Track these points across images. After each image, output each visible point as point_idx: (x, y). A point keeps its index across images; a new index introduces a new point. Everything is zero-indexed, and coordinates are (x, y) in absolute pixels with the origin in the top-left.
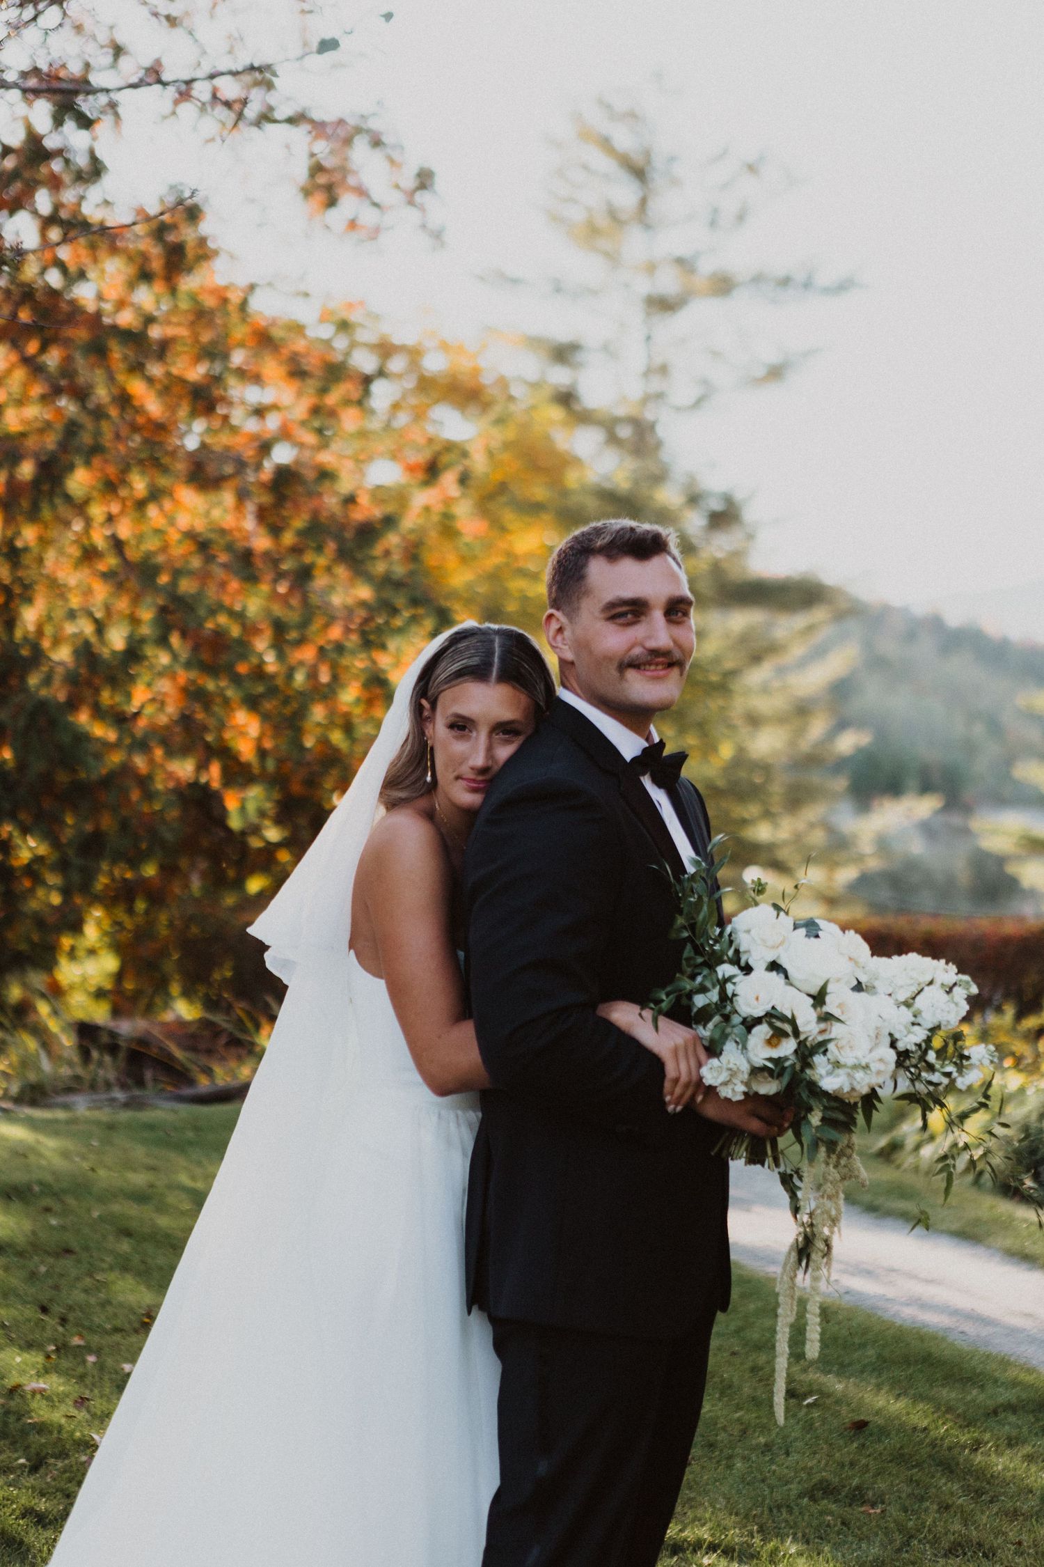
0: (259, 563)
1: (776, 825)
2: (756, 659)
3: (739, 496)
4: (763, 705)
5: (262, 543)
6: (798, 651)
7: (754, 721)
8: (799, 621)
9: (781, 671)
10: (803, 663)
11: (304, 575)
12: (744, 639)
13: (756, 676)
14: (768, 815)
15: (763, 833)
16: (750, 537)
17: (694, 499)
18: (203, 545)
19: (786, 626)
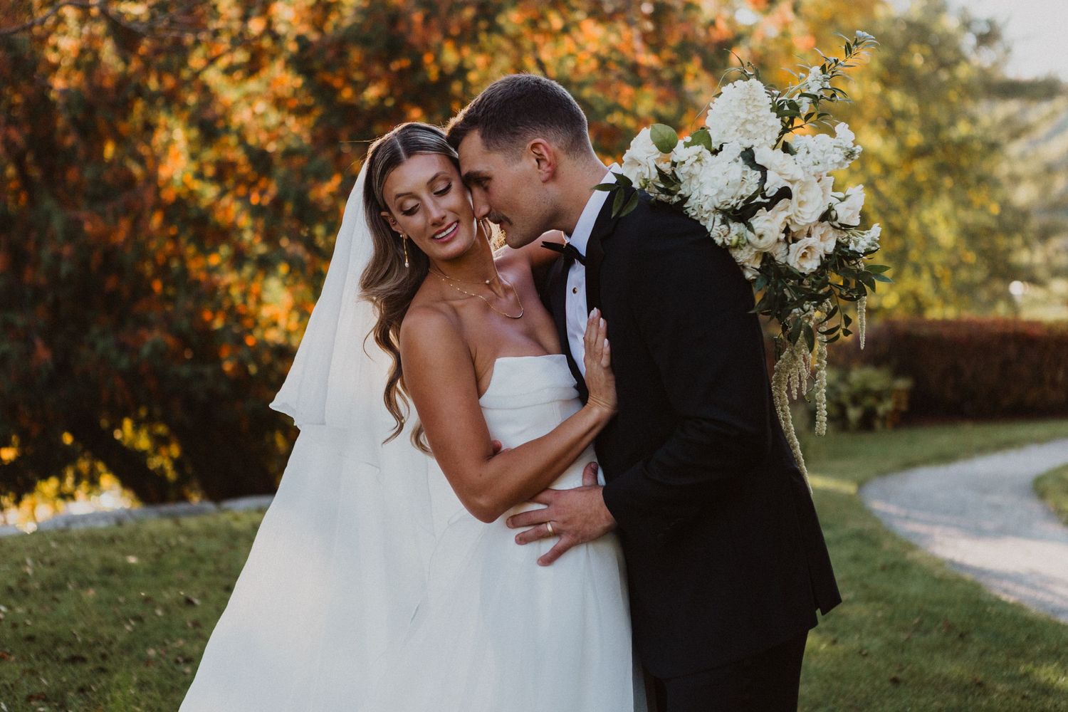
0: (643, 74)
1: (1032, 251)
2: (1016, 135)
3: (1000, 20)
4: (1020, 168)
5: (648, 59)
6: (1043, 130)
7: (1015, 179)
8: (1045, 108)
9: (1034, 143)
10: (1049, 137)
11: (678, 80)
12: (1008, 121)
13: (1015, 148)
14: (1027, 244)
15: (1023, 257)
16: (1008, 51)
17: (967, 25)
18: (603, 63)
19: (1038, 112)
